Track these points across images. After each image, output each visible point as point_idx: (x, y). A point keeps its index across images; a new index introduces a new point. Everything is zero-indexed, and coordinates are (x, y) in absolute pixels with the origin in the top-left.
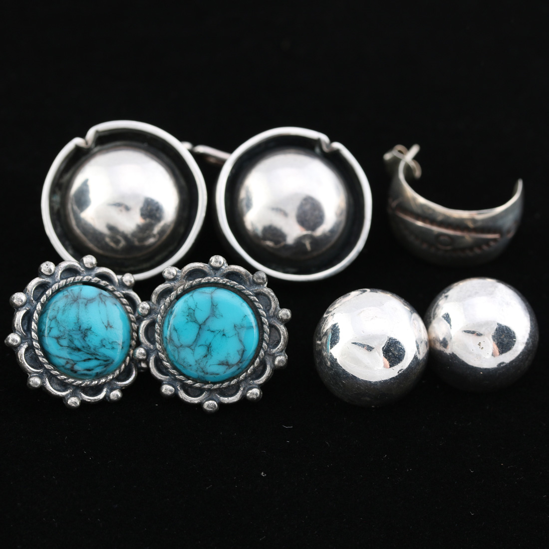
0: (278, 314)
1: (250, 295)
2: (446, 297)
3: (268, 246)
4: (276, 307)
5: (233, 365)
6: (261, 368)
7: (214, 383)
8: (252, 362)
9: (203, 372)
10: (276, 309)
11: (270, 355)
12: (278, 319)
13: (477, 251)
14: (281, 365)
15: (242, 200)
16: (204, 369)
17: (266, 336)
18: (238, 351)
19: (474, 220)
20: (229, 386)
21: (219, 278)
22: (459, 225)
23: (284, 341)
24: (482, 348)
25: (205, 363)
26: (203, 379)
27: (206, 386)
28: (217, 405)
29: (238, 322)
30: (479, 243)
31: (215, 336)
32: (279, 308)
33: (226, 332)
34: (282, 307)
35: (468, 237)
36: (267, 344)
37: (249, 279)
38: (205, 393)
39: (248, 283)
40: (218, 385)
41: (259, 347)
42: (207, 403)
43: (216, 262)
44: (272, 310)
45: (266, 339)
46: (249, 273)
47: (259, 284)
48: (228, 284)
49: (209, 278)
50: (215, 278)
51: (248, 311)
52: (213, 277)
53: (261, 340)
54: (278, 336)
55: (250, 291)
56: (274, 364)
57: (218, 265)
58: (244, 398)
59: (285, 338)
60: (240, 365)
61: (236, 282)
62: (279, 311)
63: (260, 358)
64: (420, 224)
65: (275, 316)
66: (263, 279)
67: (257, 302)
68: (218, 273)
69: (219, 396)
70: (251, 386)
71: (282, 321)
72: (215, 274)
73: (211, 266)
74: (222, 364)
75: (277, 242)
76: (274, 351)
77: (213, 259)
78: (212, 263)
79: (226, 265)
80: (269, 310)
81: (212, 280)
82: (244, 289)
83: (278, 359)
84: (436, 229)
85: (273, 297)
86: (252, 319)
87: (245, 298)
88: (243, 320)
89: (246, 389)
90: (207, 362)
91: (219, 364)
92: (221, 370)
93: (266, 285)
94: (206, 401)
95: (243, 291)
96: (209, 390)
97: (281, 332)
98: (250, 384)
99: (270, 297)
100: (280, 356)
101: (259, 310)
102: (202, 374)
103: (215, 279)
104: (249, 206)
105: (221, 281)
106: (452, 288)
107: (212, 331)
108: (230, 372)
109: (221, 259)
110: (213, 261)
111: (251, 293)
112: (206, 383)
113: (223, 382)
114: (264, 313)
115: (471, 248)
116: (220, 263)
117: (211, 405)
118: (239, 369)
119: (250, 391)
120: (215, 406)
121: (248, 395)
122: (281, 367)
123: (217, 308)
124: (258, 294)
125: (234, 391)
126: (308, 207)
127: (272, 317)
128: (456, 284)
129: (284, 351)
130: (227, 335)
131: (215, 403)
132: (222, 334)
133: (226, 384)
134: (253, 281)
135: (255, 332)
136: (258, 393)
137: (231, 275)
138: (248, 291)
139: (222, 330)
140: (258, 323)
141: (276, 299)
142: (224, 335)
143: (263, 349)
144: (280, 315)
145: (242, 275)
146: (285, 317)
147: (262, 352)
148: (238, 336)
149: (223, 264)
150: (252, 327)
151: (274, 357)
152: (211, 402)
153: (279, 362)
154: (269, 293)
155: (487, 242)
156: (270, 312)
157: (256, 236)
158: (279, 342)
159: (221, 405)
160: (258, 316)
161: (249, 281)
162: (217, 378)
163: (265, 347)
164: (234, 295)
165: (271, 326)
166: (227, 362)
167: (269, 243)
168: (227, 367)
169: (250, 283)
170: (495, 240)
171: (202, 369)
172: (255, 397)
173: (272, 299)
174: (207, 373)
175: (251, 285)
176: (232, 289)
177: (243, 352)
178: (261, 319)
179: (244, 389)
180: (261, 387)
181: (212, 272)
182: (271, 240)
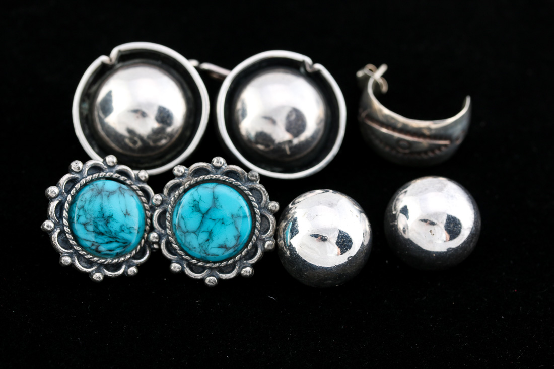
0: (268, 206)
1: (245, 190)
2: (406, 192)
3: (259, 149)
4: (267, 200)
5: (230, 248)
6: (253, 250)
7: (215, 263)
8: (246, 246)
9: (205, 253)
10: (266, 202)
11: (261, 240)
12: (268, 210)
13: (431, 154)
14: (270, 248)
15: (238, 110)
16: (206, 251)
17: (258, 224)
18: (235, 237)
19: (429, 129)
20: (226, 265)
21: (219, 176)
22: (417, 133)
23: (273, 228)
24: (433, 234)
25: (207, 246)
26: (205, 259)
27: (208, 265)
28: (216, 281)
29: (235, 212)
30: (432, 148)
31: (215, 224)
32: (269, 201)
33: (224, 221)
34: (272, 199)
35: (425, 143)
36: (259, 231)
37: (245, 176)
38: (206, 271)
39: (244, 180)
40: (217, 265)
41: (252, 233)
42: (208, 279)
43: (218, 162)
44: (263, 202)
45: (257, 226)
46: (244, 171)
47: (252, 181)
48: (227, 181)
49: (212, 175)
50: (217, 175)
51: (243, 203)
52: (214, 175)
53: (254, 227)
54: (268, 224)
55: (245, 187)
56: (264, 248)
57: (219, 165)
58: (239, 275)
59: (273, 226)
60: (236, 248)
61: (233, 178)
62: (269, 203)
63: (252, 242)
64: (384, 130)
65: (266, 208)
66: (256, 176)
67: (251, 196)
68: (219, 172)
69: (218, 273)
70: (245, 265)
71: (271, 211)
72: (217, 172)
73: (213, 165)
74: (221, 247)
75: (267, 146)
76: (264, 236)
77: (215, 160)
78: (214, 163)
79: (226, 165)
80: (260, 203)
81: (214, 177)
82: (240, 185)
83: (268, 243)
84: (397, 135)
85: (264, 192)
86: (246, 210)
87: (241, 192)
88: (239, 210)
89: (241, 267)
90: (209, 245)
91: (219, 247)
92: (220, 252)
93: (258, 182)
94: (208, 277)
95: (239, 187)
96: (210, 268)
97: (271, 221)
98: (244, 264)
99: (262, 192)
100: (269, 240)
101: (253, 202)
102: (204, 255)
103: (216, 177)
104: (244, 115)
105: (221, 178)
106: (410, 185)
107: (213, 220)
108: (227, 253)
109: (222, 160)
110: (215, 161)
111: (246, 188)
112: (208, 262)
113: (221, 262)
114: (256, 205)
115: (425, 152)
116: (221, 163)
117: (212, 281)
118: (235, 251)
119: (244, 270)
120: (215, 281)
121: (242, 272)
122: (270, 250)
123: (217, 201)
124: (251, 190)
125: (231, 269)
126: (293, 117)
127: (263, 208)
128: (414, 181)
129: (273, 237)
130: (225, 223)
131: (215, 279)
132: (221, 222)
133: (224, 264)
134: (248, 178)
135: (249, 221)
136: (251, 271)
137: (229, 173)
138: (243, 187)
139: (221, 219)
140: (251, 213)
141: (267, 194)
142: (223, 223)
143: (256, 235)
144: (269, 207)
145: (239, 173)
146: (274, 209)
147: (254, 237)
148: (235, 224)
149: (223, 164)
150: (247, 217)
151: (264, 241)
152: (211, 278)
153: (269, 245)
154: (261, 188)
155: (439, 147)
156: (262, 204)
157: (249, 141)
158: (268, 229)
159: (220, 280)
160: (251, 207)
161: (245, 178)
162: (217, 259)
163: (257, 233)
164: (232, 190)
165: (262, 216)
166: (225, 246)
167: (261, 147)
168: (225, 249)
169: (245, 180)
170: (445, 146)
171: (205, 250)
172: (248, 274)
173: (263, 193)
174: (209, 255)
175: (246, 182)
176: (230, 185)
177: (238, 237)
178: (254, 210)
179: (239, 267)
180: (253, 266)
181: (214, 170)
182: (262, 144)
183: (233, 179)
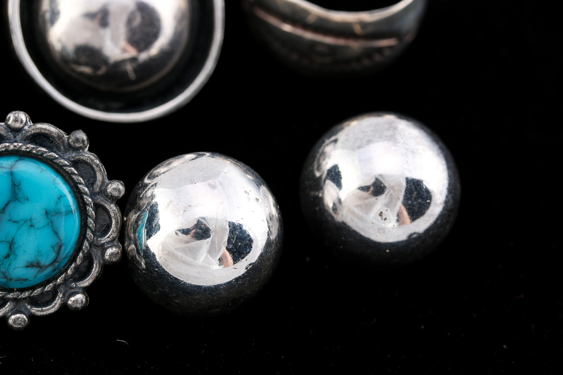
0: (106, 190)
1: (66, 165)
2: (335, 141)
3: (82, 74)
4: (103, 179)
5: (47, 267)
6: (86, 263)
7: (22, 290)
8: (73, 259)
9: (6, 277)
10: (103, 182)
11: (98, 246)
12: (107, 196)
13: (366, 62)
14: (114, 260)
15: (44, 13)
16: (7, 274)
17: (91, 221)
18: (53, 247)
19: (364, 25)
20: (42, 293)
21: (20, 144)
22: (344, 31)
23: (116, 227)
24: (385, 219)
25: (7, 266)
26: (5, 287)
27: (10, 296)
28: (27, 320)
29: (51, 205)
30: (369, 53)
31: (19, 228)
32: (107, 181)
33: (34, 222)
34: (111, 177)
35: (356, 46)
36: (93, 232)
37: (63, 142)
38: (9, 303)
39: (62, 148)
40: (27, 294)
41: (82, 236)
42: (13, 317)
43: (16, 120)
44: (98, 183)
45: (91, 225)
46: (63, 132)
47: (77, 149)
48: (34, 152)
49: (7, 144)
50: (16, 144)
51: (65, 189)
52: (12, 143)
53: (84, 226)
54: (108, 219)
55: (65, 159)
56: (104, 260)
57: (18, 125)
58: (64, 307)
59: (117, 222)
60: (57, 264)
61: (44, 146)
62: (107, 185)
63: (83, 253)
64: (287, 28)
65: (103, 192)
66: (83, 141)
67: (76, 174)
68: (19, 137)
69: (29, 307)
70: (72, 291)
71: (112, 198)
72: (15, 137)
73: (9, 127)
74: (31, 265)
75: (96, 67)
76: (104, 240)
77: (11, 116)
78: (10, 123)
79: (31, 124)
80: (93, 184)
81: (12, 147)
82: (56, 158)
83: (109, 251)
84: (309, 35)
85: (98, 166)
86: (70, 199)
87: (59, 170)
88: (57, 203)
89: (67, 294)
90: (10, 264)
91: (27, 267)
92: (31, 275)
93: (87, 149)
94: (12, 315)
95: (55, 161)
96: (16, 300)
97: (112, 215)
98: (72, 288)
99: (94, 166)
100: (111, 247)
101: (80, 186)
102: (5, 280)
103: (15, 146)
104: (55, 15)
105: (24, 148)
106: (341, 129)
107: (15, 222)
108: (42, 276)
109: (23, 116)
110: (12, 119)
111: (66, 163)
112: (11, 290)
113: (33, 288)
114: (86, 189)
115: (358, 59)
116: (22, 122)
117: (19, 322)
118: (55, 270)
119: (73, 299)
120: (25, 321)
121: (70, 302)
122: (114, 263)
123: (20, 189)
124: (76, 163)
125: (50, 297)
126: (138, 21)
127: (98, 193)
128: (346, 123)
129: (117, 239)
130: (36, 227)
131: (25, 317)
132: (29, 224)
133: (38, 291)
134: (69, 145)
135: (76, 219)
136: (84, 300)
137: (39, 138)
138: (62, 161)
139: (29, 219)
140: (78, 203)
141: (103, 168)
142: (32, 226)
143: (88, 240)
144: (109, 191)
145: (53, 137)
146: (116, 194)
147: (86, 244)
148: (52, 226)
149: (26, 124)
150: (71, 212)
151: (103, 249)
152: (18, 315)
153: (112, 255)
154: (92, 160)
155: (380, 50)
156: (95, 186)
158: (109, 227)
159: (32, 317)
160: (78, 194)
161: (64, 145)
162: (26, 285)
163: (90, 237)
164: (43, 167)
165: (98, 207)
166: (38, 263)
167: (87, 70)
168: (38, 269)
169: (64, 147)
170: (390, 47)
171: (4, 273)
172: (79, 306)
173: (96, 169)
174: (11, 279)
175: (66, 150)
176: (39, 158)
177: (59, 248)
178: (83, 198)
179: (64, 295)
180: (86, 291)
181: (11, 135)
182: (86, 64)
183: (44, 149)
